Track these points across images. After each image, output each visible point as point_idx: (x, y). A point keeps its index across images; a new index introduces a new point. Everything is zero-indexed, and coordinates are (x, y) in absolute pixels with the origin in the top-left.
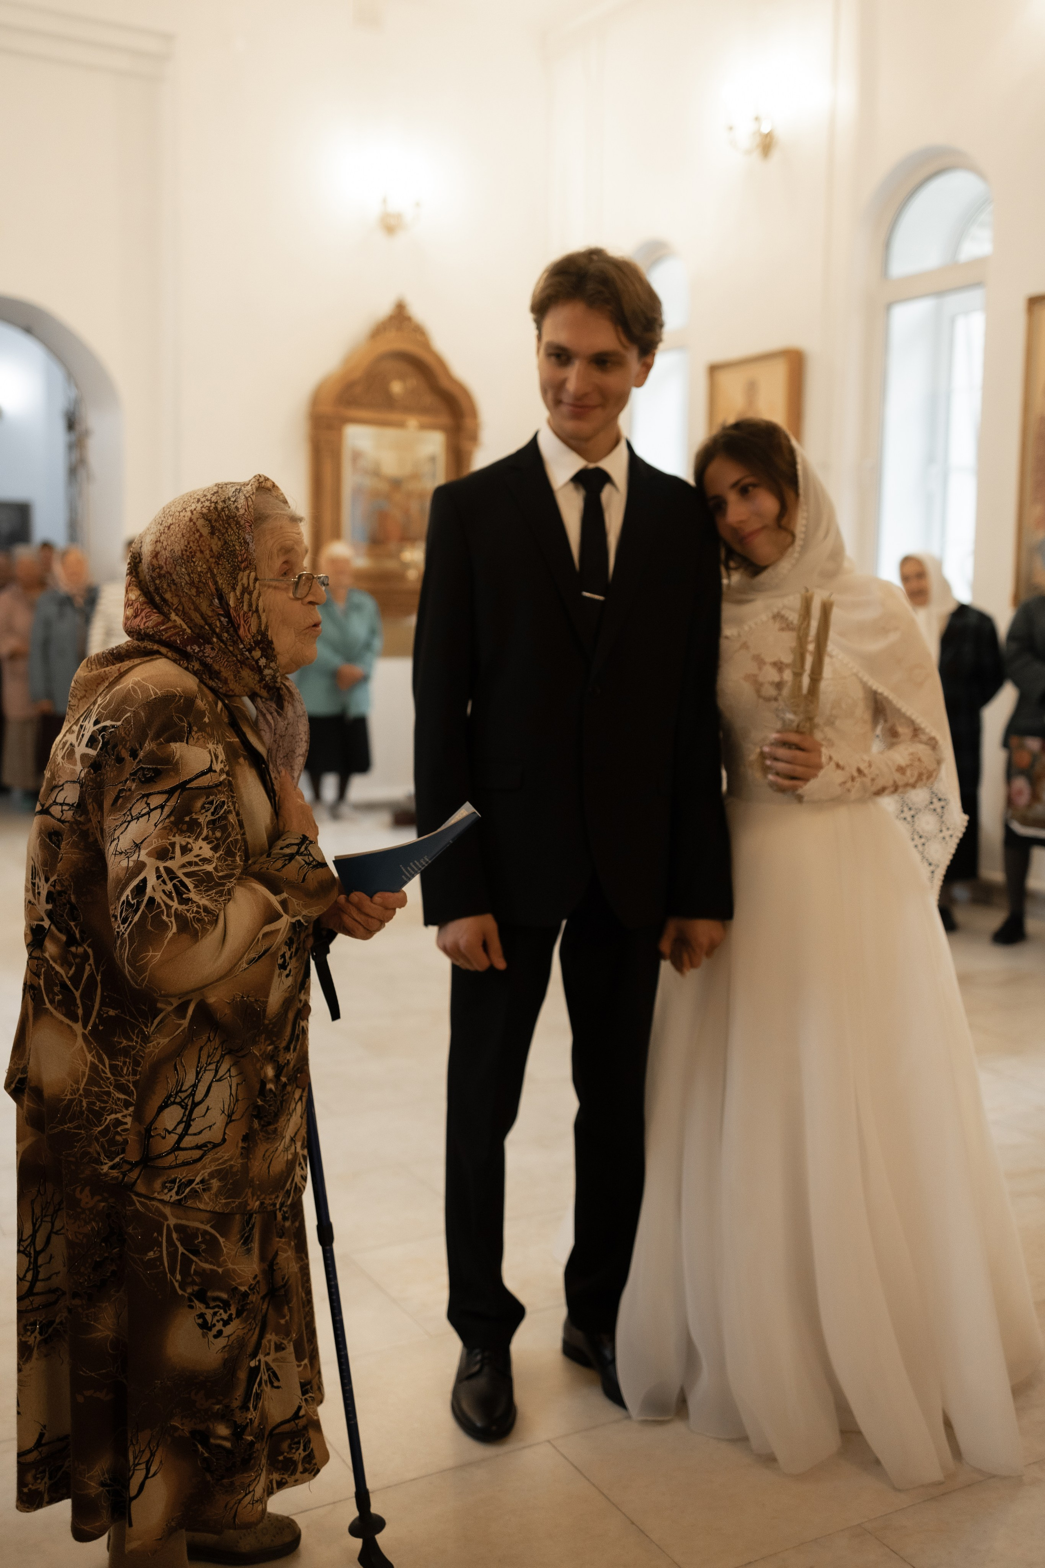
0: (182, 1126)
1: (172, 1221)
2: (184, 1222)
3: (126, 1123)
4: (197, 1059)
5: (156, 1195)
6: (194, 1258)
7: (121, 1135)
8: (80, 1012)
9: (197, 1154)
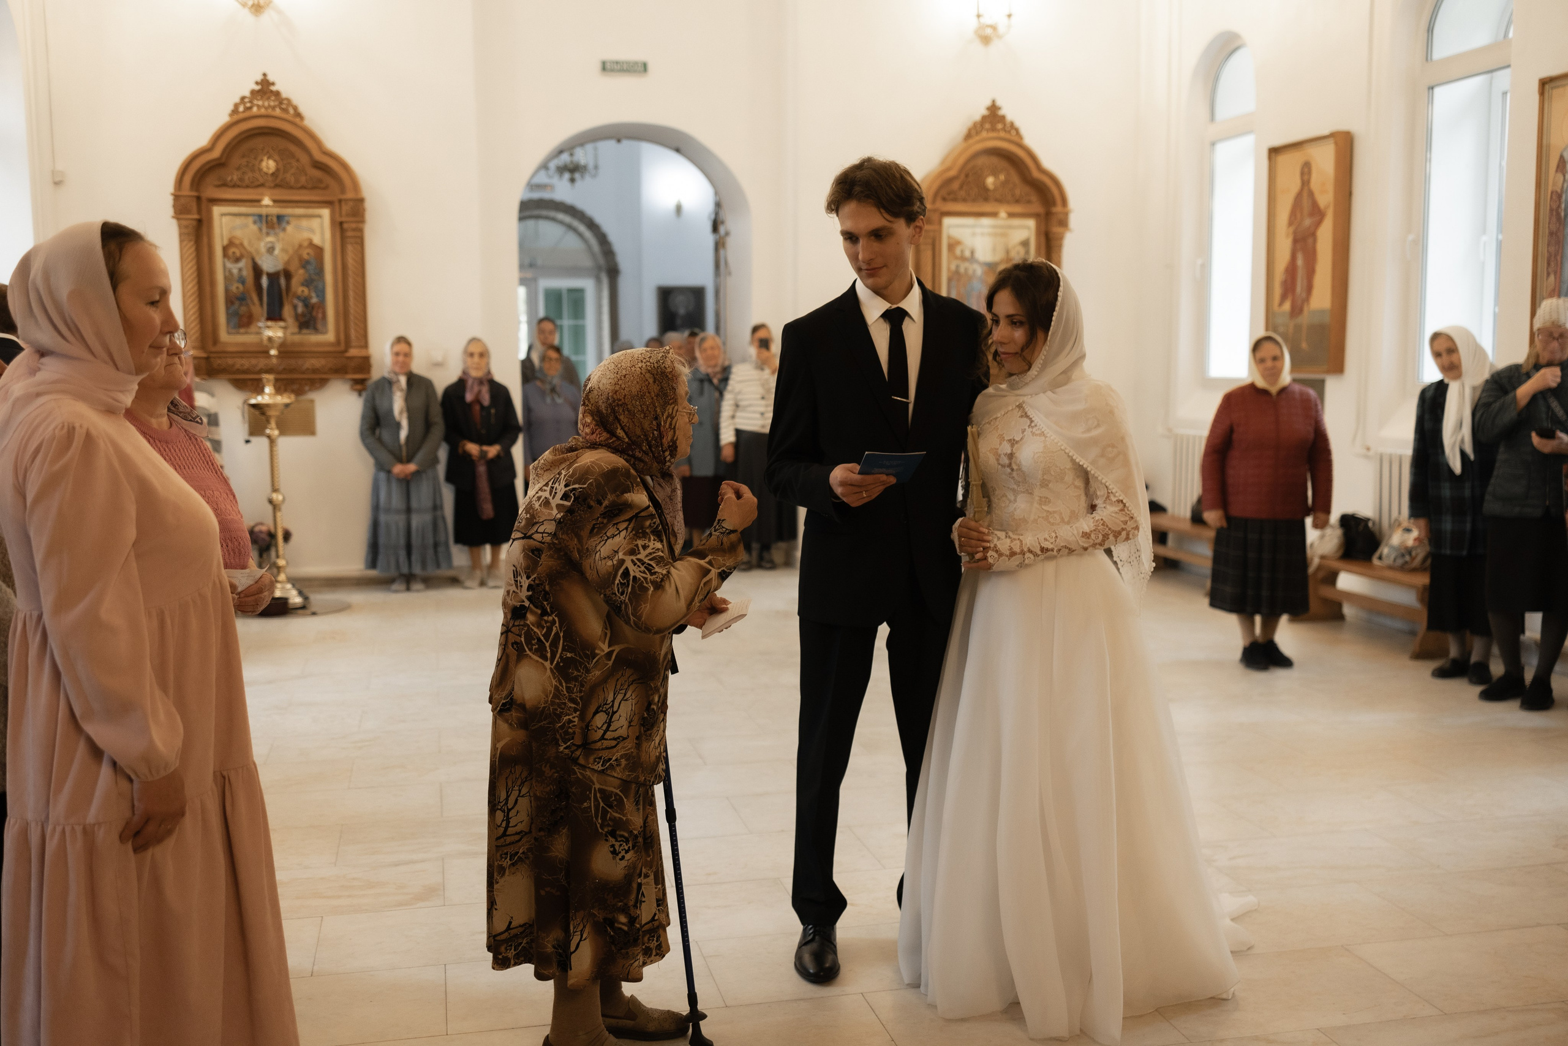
0: (606, 725)
1: (597, 786)
2: (604, 787)
3: (575, 722)
4: (614, 686)
5: (590, 765)
6: (609, 810)
7: (572, 729)
8: (549, 655)
9: (614, 743)
